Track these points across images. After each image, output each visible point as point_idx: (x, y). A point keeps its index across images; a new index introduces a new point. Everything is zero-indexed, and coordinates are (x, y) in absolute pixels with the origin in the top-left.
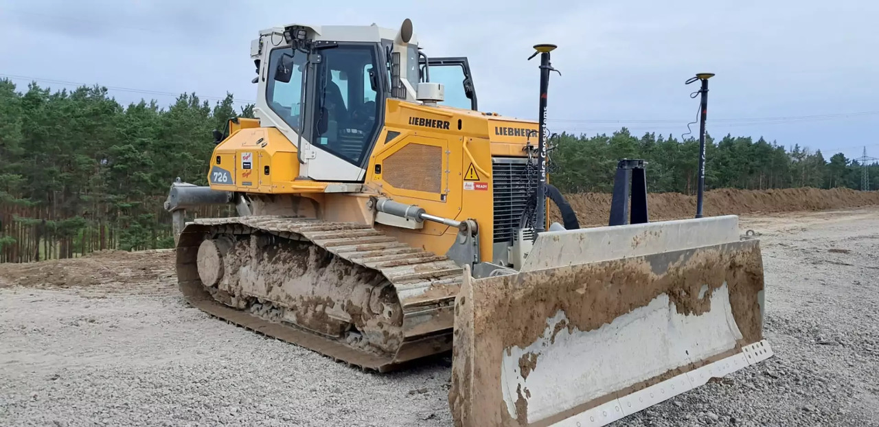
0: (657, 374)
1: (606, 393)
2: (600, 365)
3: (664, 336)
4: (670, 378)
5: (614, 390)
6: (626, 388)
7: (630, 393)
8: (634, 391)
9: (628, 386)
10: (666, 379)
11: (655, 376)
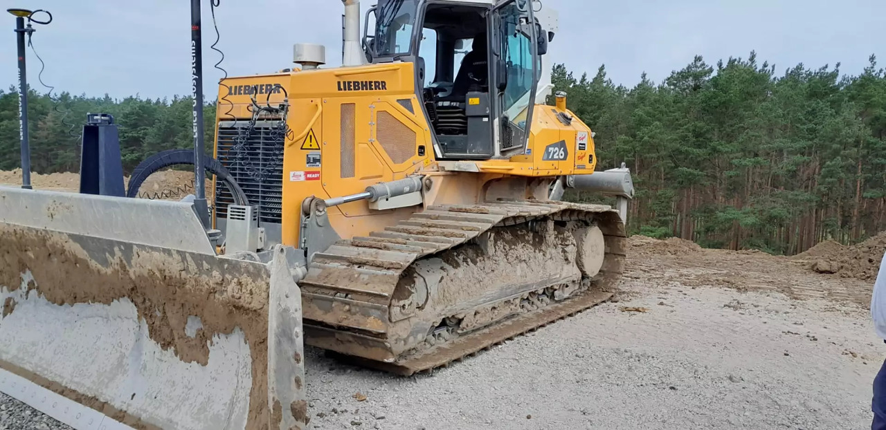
0: (81, 390)
1: (31, 370)
2: (50, 343)
3: (123, 356)
4: (86, 405)
5: (38, 373)
6: (47, 379)
7: (42, 386)
8: (48, 388)
9: (50, 379)
10: (81, 403)
11: (78, 390)
